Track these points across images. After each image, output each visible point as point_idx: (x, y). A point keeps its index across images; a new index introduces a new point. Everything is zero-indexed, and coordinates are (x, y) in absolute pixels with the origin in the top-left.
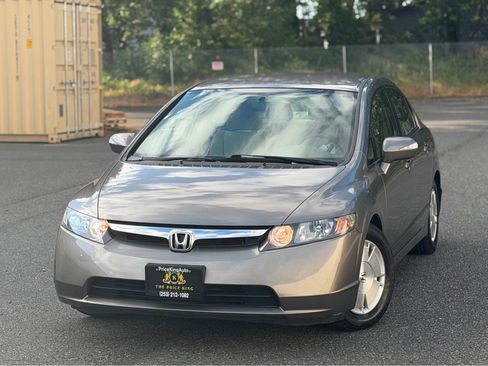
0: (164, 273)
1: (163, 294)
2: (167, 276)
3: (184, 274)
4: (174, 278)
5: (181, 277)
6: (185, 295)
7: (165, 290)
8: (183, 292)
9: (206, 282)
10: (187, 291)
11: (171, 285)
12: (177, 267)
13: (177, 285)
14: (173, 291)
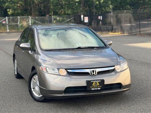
0: (93, 83)
1: (92, 89)
2: (94, 84)
3: (99, 82)
4: (96, 84)
5: (98, 83)
6: (99, 89)
7: (93, 88)
8: (98, 87)
9: (105, 84)
10: (99, 87)
11: (95, 86)
12: (97, 80)
13: (97, 86)
14: (95, 88)
